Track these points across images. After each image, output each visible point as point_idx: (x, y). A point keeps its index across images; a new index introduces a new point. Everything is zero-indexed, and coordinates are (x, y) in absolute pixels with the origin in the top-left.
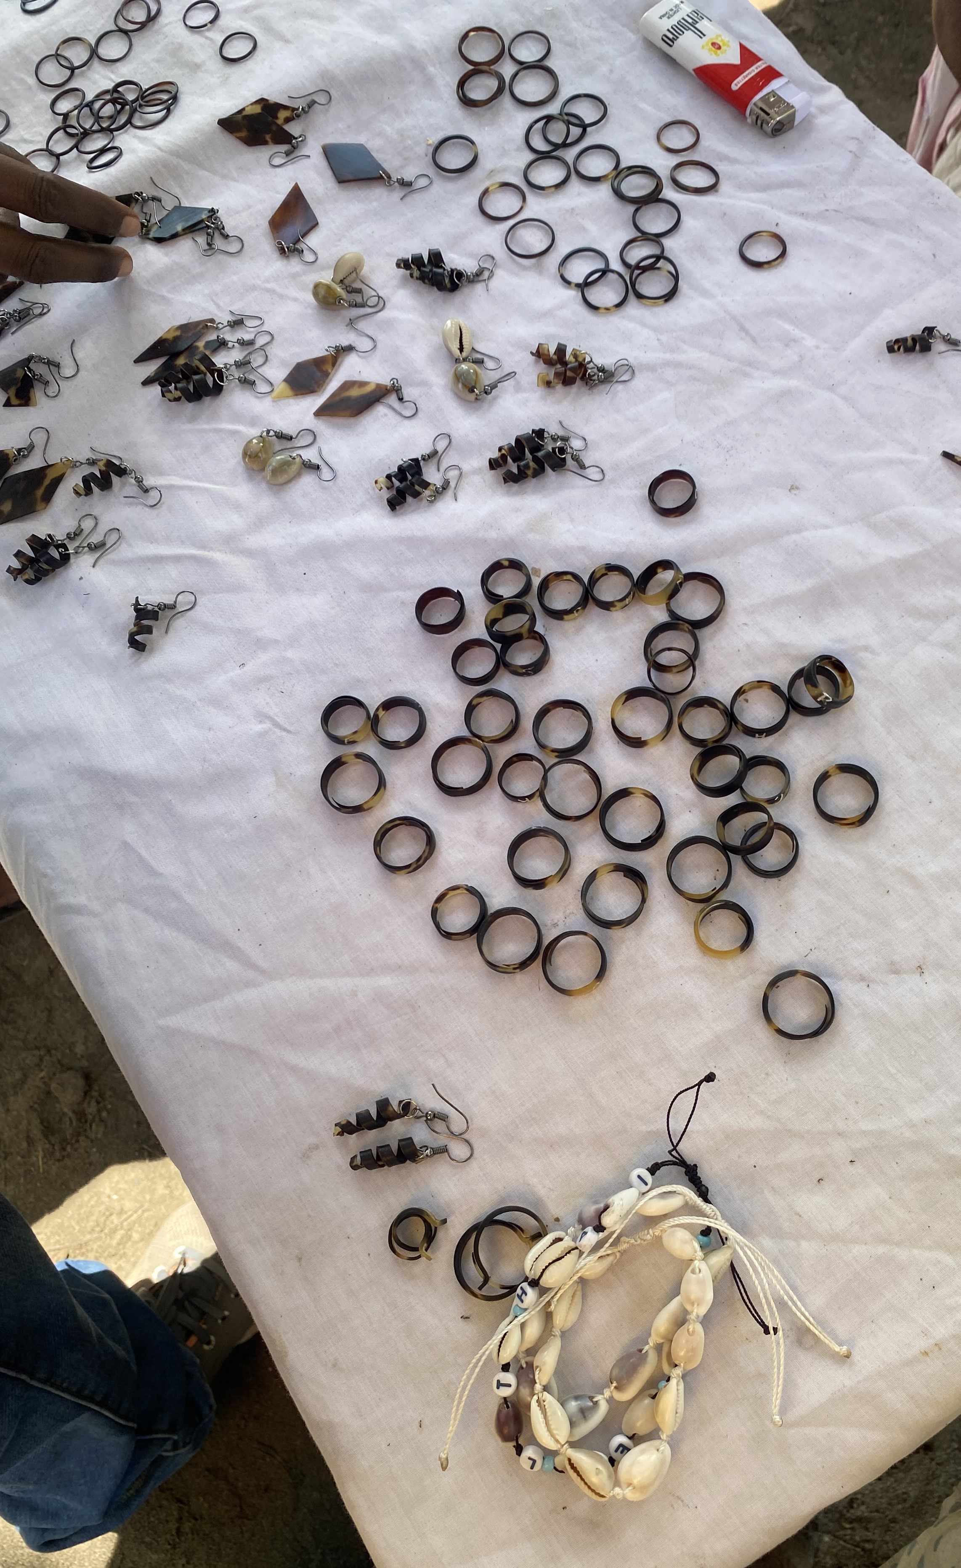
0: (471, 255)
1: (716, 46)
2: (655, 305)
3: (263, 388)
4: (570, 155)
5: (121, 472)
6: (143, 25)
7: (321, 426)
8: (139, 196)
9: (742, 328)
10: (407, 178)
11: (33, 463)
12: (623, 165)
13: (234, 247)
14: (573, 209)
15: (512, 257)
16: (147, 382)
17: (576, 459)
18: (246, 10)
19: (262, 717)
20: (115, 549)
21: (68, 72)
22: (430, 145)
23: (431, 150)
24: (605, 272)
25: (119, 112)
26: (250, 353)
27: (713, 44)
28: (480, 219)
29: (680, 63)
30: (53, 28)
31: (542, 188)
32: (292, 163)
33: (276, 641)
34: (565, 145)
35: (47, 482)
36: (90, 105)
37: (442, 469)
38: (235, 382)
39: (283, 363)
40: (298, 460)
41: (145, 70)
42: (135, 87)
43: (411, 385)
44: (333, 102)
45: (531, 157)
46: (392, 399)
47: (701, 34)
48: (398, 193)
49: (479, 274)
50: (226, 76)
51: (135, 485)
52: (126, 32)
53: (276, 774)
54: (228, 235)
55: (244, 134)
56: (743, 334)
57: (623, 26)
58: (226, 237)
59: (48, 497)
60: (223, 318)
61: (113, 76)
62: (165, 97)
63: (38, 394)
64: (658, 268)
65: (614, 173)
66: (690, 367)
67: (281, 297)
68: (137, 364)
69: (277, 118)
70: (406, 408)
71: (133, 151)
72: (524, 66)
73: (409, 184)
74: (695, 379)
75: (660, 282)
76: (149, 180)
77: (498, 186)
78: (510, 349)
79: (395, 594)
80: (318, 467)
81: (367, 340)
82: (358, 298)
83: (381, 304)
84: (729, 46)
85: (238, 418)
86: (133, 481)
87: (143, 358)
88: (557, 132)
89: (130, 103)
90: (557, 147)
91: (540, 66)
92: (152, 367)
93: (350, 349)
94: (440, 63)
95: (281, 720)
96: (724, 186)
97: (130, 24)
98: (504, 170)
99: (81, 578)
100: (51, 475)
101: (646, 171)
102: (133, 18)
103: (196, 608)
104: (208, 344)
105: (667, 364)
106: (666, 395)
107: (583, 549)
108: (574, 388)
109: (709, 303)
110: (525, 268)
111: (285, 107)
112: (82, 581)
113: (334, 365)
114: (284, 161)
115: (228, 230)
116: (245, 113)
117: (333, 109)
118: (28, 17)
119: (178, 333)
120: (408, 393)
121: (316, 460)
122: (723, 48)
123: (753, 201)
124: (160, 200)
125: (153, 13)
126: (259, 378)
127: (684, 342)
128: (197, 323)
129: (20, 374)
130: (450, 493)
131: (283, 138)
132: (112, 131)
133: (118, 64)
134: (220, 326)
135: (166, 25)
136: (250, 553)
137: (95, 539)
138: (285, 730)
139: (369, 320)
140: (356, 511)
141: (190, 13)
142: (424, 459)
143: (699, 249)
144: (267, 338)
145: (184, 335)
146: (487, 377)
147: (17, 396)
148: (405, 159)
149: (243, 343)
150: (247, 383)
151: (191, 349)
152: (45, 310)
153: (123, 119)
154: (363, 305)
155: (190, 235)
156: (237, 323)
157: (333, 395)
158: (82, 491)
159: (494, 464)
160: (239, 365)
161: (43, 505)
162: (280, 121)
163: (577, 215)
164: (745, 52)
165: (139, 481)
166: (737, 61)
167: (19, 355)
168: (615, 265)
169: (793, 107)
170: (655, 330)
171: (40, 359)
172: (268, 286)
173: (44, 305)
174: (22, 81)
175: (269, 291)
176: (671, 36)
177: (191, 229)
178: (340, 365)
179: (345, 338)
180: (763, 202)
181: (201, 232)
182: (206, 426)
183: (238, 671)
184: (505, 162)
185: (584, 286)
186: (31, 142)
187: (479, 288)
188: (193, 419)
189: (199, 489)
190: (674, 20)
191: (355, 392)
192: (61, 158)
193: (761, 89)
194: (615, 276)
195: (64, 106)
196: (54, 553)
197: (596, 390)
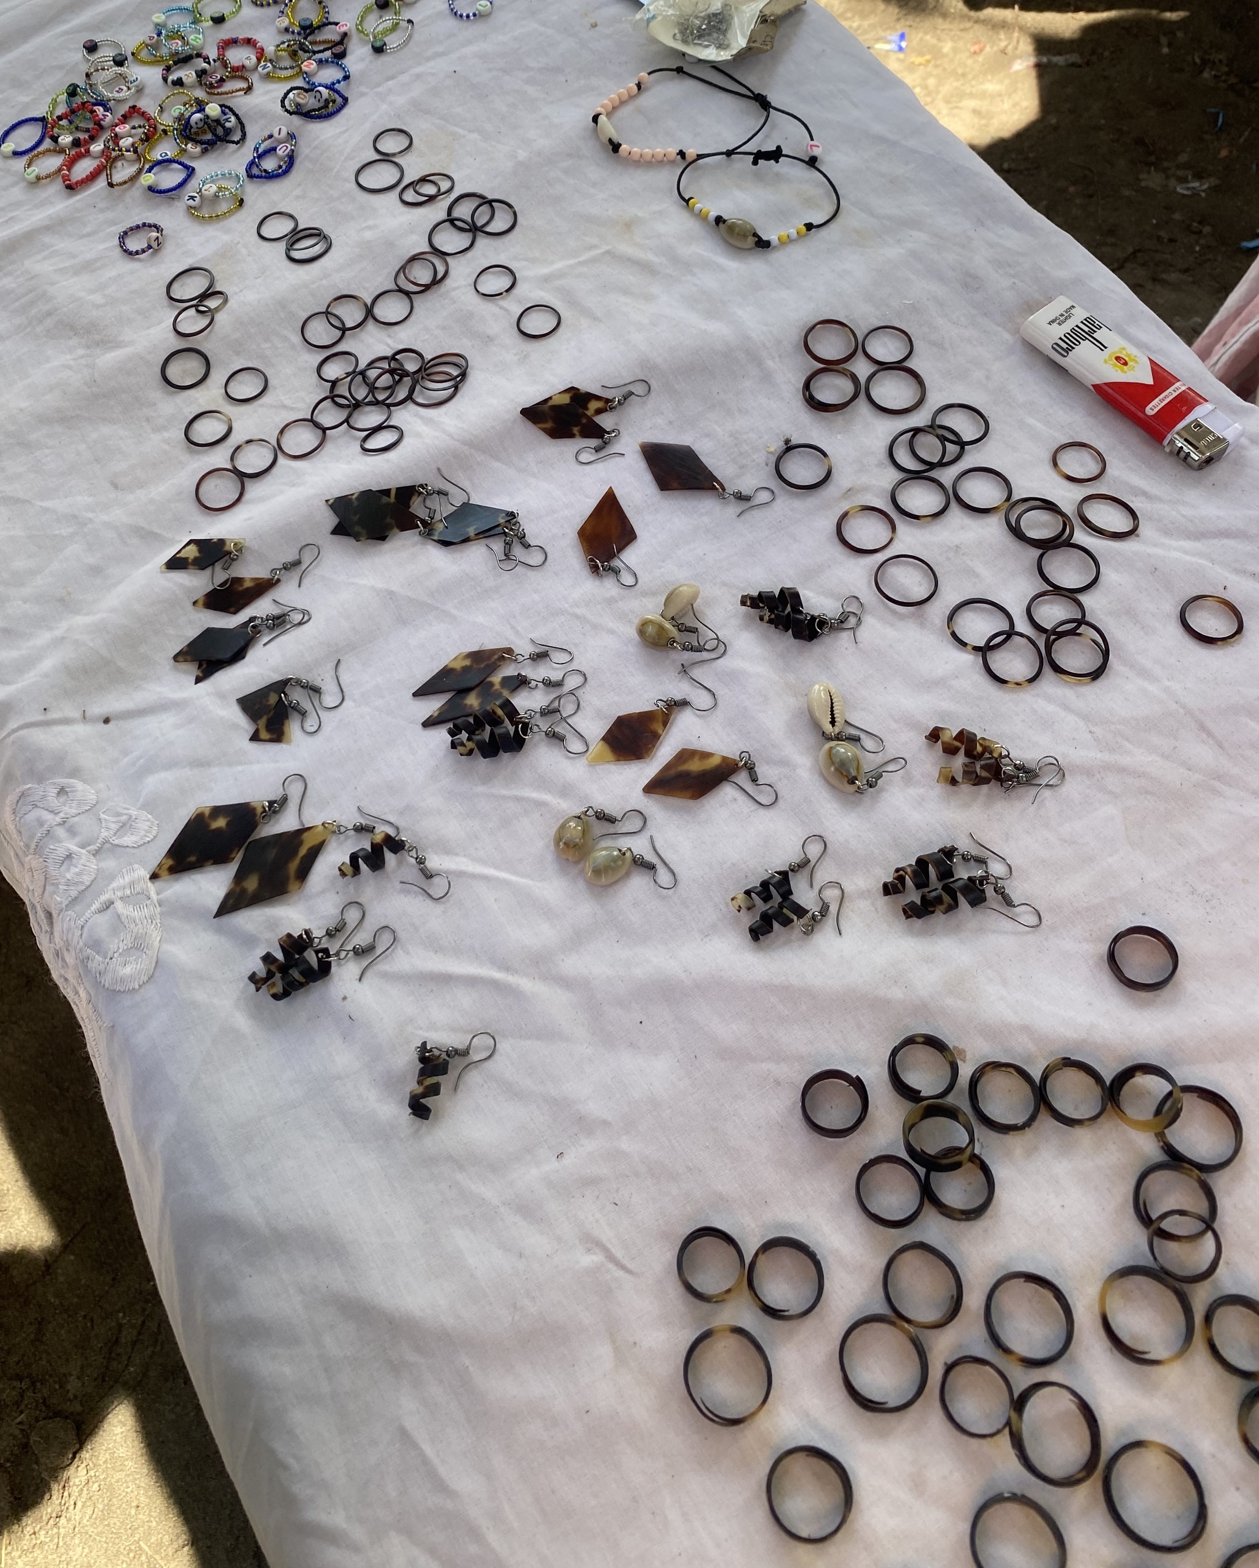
0: (830, 594)
1: (1121, 361)
2: (1080, 684)
3: (576, 746)
4: (947, 476)
5: (395, 845)
6: (427, 288)
7: (652, 806)
8: (423, 489)
9: (1202, 727)
10: (746, 491)
11: (286, 823)
12: (1016, 497)
13: (535, 558)
14: (957, 546)
15: (883, 601)
16: (429, 723)
17: (1000, 892)
18: (546, 279)
19: (593, 1243)
20: (387, 957)
21: (338, 333)
22: (771, 453)
23: (774, 459)
24: (1010, 633)
25: (398, 383)
26: (559, 697)
27: (1118, 359)
28: (838, 550)
29: (1073, 374)
30: (324, 282)
31: (917, 517)
32: (603, 461)
33: (605, 1123)
34: (941, 464)
35: (303, 851)
36: (363, 373)
37: (817, 888)
38: (540, 735)
39: (599, 714)
40: (628, 854)
41: (427, 337)
42: (415, 355)
43: (767, 763)
44: (653, 394)
45: (898, 476)
46: (742, 778)
47: (1102, 347)
48: (733, 508)
49: (843, 619)
50: (525, 353)
51: (413, 866)
52: (407, 294)
53: (613, 1342)
54: (530, 545)
55: (549, 425)
56: (1204, 736)
57: (999, 325)
58: (527, 546)
59: (303, 874)
60: (524, 648)
61: (390, 341)
62: (455, 372)
63: (293, 727)
64: (1079, 634)
65: (1007, 504)
66: (1140, 775)
67: (595, 627)
68: (416, 698)
69: (587, 409)
70: (761, 792)
71: (418, 435)
72: (883, 366)
73: (747, 499)
74: (1147, 792)
75: (1083, 653)
76: (435, 471)
77: (860, 509)
78: (894, 726)
79: (765, 1066)
80: (651, 867)
81: (705, 693)
82: (692, 639)
83: (720, 648)
84: (1136, 362)
85: (543, 783)
86: (413, 861)
87: (423, 692)
88: (929, 446)
89: (411, 375)
90: (932, 466)
91: (899, 366)
92: (433, 705)
93: (684, 703)
94: (780, 356)
95: (619, 1253)
96: (1144, 529)
97: (411, 285)
98: (866, 489)
99: (345, 998)
100: (309, 842)
101: (1049, 506)
102: (415, 278)
103: (496, 1057)
104: (506, 681)
105: (1107, 767)
106: (1109, 810)
107: (1026, 1029)
108: (985, 788)
109: (1152, 688)
110: (902, 617)
111: (598, 398)
112: (346, 1002)
113: (665, 724)
114: (592, 459)
115: (530, 539)
116: (550, 403)
117: (652, 402)
118: (294, 266)
119: (467, 662)
120: (762, 770)
121: (650, 857)
122: (1130, 363)
123: (1186, 552)
124: (446, 494)
125: (440, 275)
126: (569, 732)
127: (1127, 740)
128: (493, 652)
129: (273, 699)
130: (830, 921)
131: (595, 432)
132: (389, 406)
133: (396, 328)
134: (520, 658)
135: (455, 289)
136: (566, 983)
137: (361, 939)
138: (623, 1268)
139: (706, 667)
140: (706, 934)
141: (483, 278)
142: (792, 870)
143: (1130, 613)
144: (578, 680)
145: (475, 666)
146: (870, 762)
147: (269, 728)
148: (742, 467)
149: (549, 684)
150: (556, 738)
151: (483, 686)
152: (306, 618)
153: (402, 394)
154: (700, 649)
155: (484, 541)
156: (540, 656)
157: (668, 767)
158: (349, 870)
159: (888, 889)
160: (546, 712)
161: (297, 884)
162: (590, 413)
163: (963, 554)
164: (1157, 370)
165: (421, 861)
166: (1149, 380)
167: (271, 674)
168: (1022, 626)
169: (1224, 439)
170: (1086, 717)
171: (299, 682)
172: (578, 611)
173: (304, 612)
174: (286, 339)
175: (577, 617)
176: (1065, 346)
177: (486, 534)
178: (672, 724)
179: (678, 689)
180: (1200, 555)
181: (496, 539)
182: (504, 792)
183: (554, 1164)
184: (864, 479)
185: (984, 650)
186: (292, 409)
187: (845, 637)
188: (486, 780)
189: (497, 879)
190: (1067, 327)
191: (695, 766)
192: (327, 432)
193: (1183, 416)
194: (1024, 641)
195: (333, 370)
196: (311, 957)
197: (1013, 794)
